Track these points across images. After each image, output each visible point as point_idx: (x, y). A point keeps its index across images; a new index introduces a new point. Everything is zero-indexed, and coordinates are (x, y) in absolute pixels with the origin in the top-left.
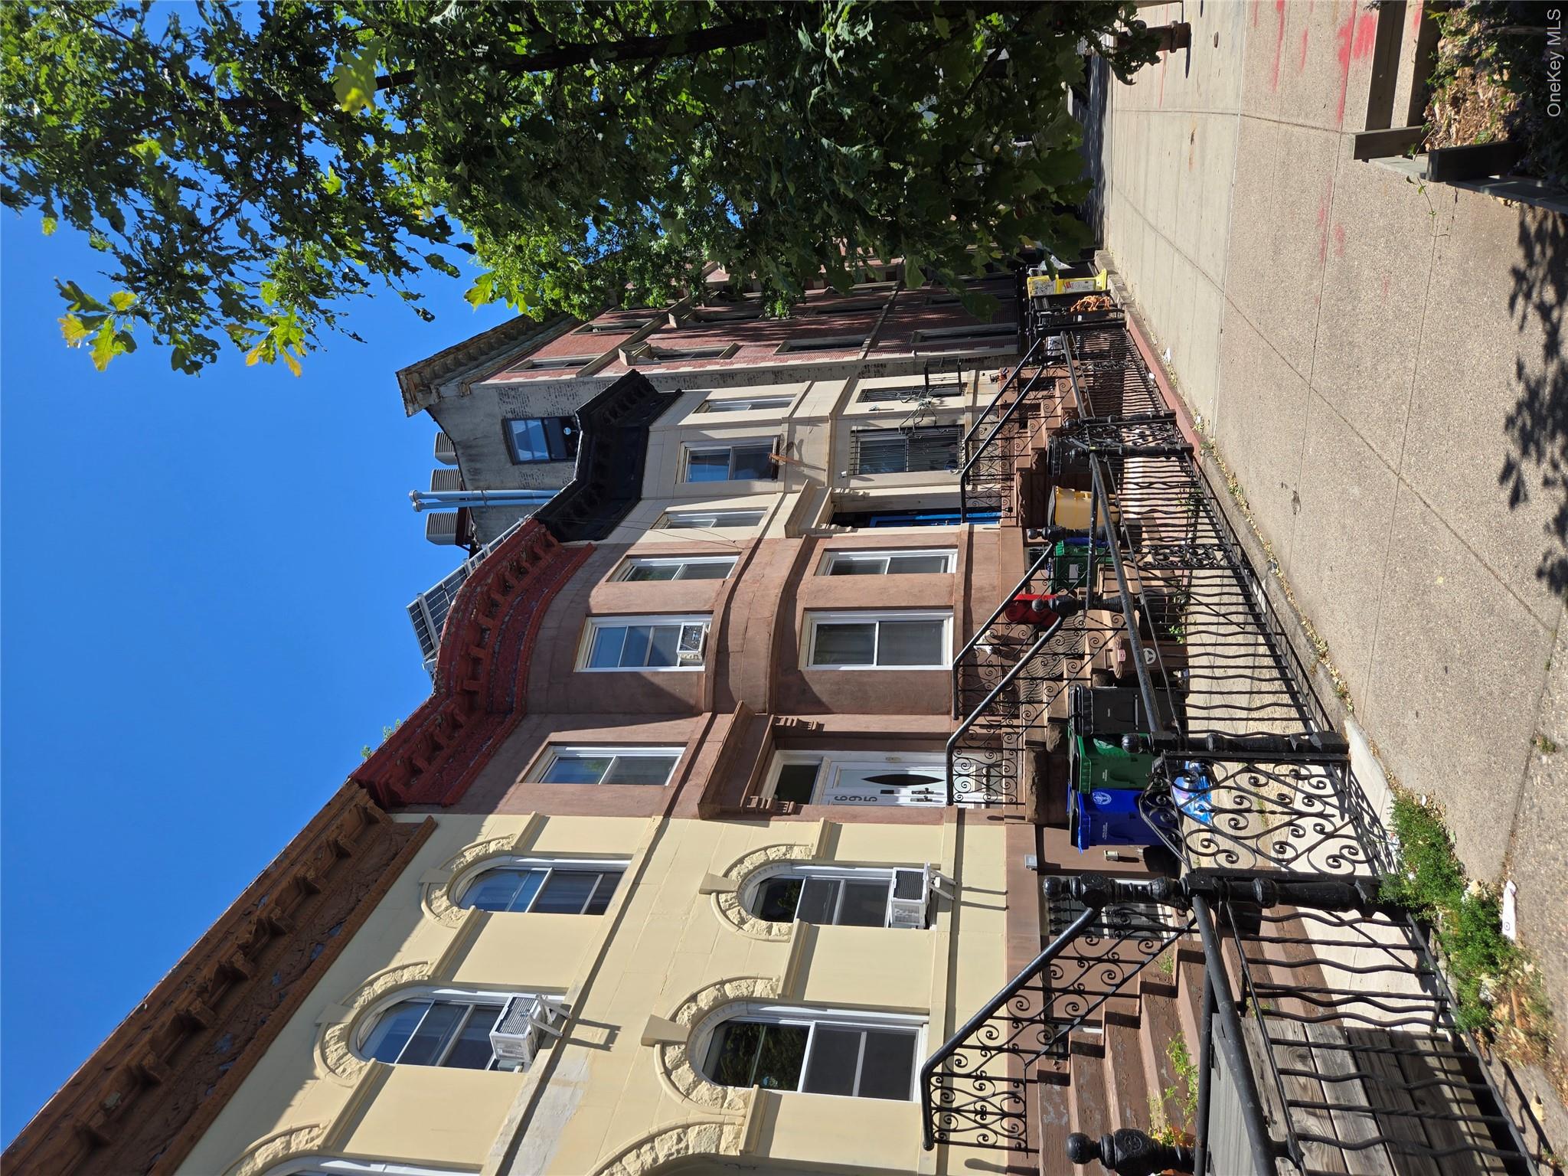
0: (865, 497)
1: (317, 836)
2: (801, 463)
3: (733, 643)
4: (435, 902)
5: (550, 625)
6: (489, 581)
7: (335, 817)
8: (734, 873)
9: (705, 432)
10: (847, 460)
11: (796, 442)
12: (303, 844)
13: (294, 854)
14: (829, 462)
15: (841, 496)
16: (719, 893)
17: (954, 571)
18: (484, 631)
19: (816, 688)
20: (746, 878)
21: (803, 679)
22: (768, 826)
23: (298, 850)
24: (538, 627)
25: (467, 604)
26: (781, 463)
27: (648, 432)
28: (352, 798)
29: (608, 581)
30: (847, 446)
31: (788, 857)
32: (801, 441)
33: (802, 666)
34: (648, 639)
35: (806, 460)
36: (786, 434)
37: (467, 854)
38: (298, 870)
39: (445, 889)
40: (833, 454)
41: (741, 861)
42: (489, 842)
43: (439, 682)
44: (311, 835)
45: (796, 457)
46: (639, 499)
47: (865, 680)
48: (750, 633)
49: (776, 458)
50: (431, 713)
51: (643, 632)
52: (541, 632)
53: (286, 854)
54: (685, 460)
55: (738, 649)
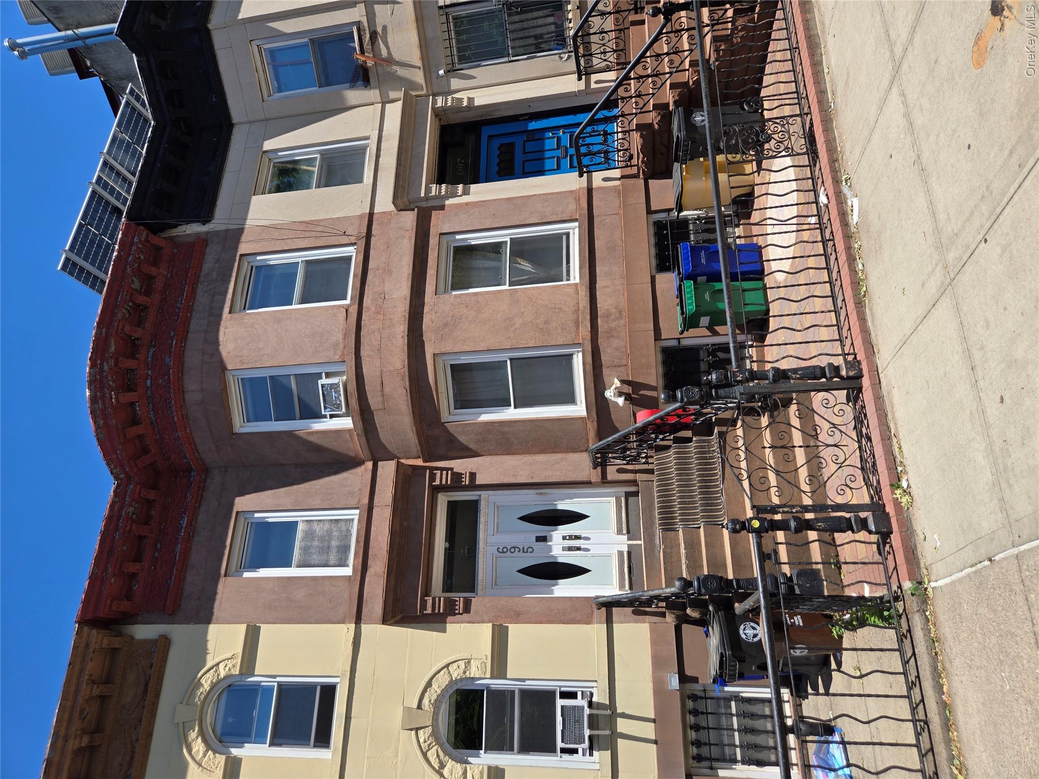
0: (471, 107)
1: (75, 701)
2: (390, 61)
3: (374, 401)
4: (193, 744)
5: (192, 386)
6: (113, 349)
7: (82, 671)
8: (426, 701)
9: (272, 25)
10: (441, 53)
11: (379, 30)
12: (66, 716)
13: (63, 729)
14: (422, 58)
15: (444, 109)
16: (417, 729)
17: (577, 280)
18: (132, 404)
19: (462, 439)
20: (437, 704)
21: (447, 431)
22: (444, 631)
23: (65, 724)
24: (181, 391)
25: (101, 389)
26: (370, 63)
27: (208, 32)
28: (87, 645)
29: (230, 312)
30: (438, 28)
31: (467, 674)
32: (385, 28)
33: (445, 416)
34: (291, 390)
35: (396, 56)
36: (364, 20)
37: (203, 681)
38: (73, 744)
39: (197, 729)
40: (424, 45)
41: (429, 684)
42: (218, 664)
43: (115, 471)
44: (69, 703)
45: (384, 53)
46: (230, 126)
47: (506, 429)
48: (387, 390)
49: (363, 59)
50: (121, 509)
51: (284, 380)
52: (186, 396)
53: (56, 734)
54: (263, 63)
55: (381, 407)
